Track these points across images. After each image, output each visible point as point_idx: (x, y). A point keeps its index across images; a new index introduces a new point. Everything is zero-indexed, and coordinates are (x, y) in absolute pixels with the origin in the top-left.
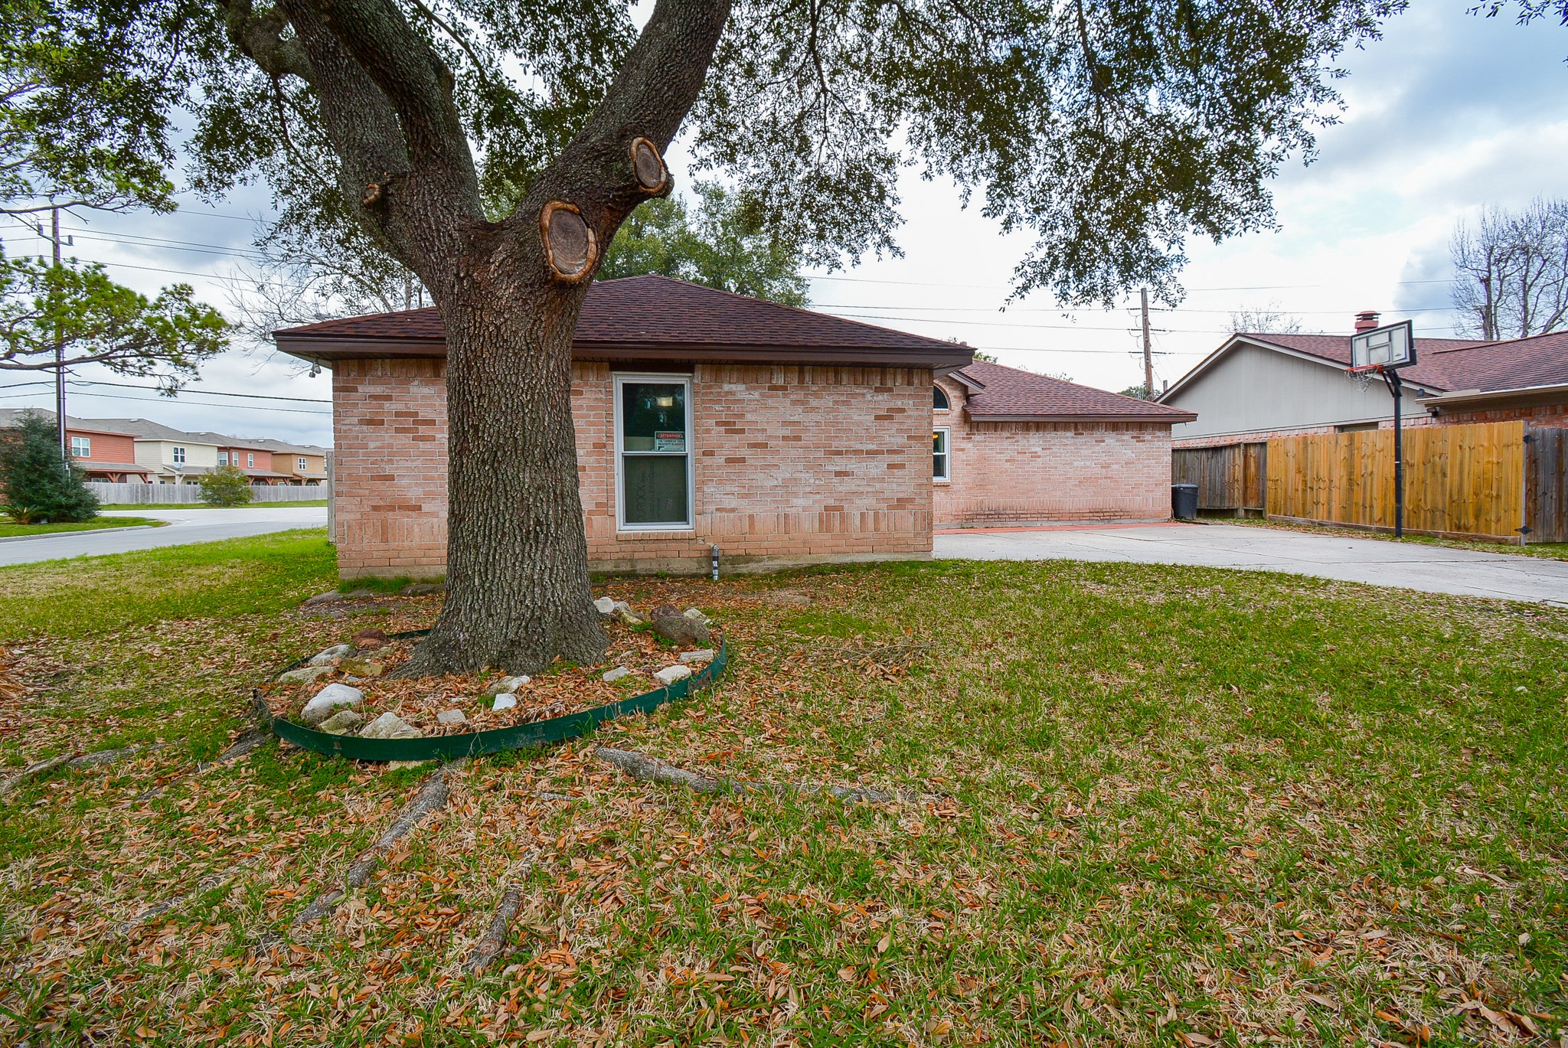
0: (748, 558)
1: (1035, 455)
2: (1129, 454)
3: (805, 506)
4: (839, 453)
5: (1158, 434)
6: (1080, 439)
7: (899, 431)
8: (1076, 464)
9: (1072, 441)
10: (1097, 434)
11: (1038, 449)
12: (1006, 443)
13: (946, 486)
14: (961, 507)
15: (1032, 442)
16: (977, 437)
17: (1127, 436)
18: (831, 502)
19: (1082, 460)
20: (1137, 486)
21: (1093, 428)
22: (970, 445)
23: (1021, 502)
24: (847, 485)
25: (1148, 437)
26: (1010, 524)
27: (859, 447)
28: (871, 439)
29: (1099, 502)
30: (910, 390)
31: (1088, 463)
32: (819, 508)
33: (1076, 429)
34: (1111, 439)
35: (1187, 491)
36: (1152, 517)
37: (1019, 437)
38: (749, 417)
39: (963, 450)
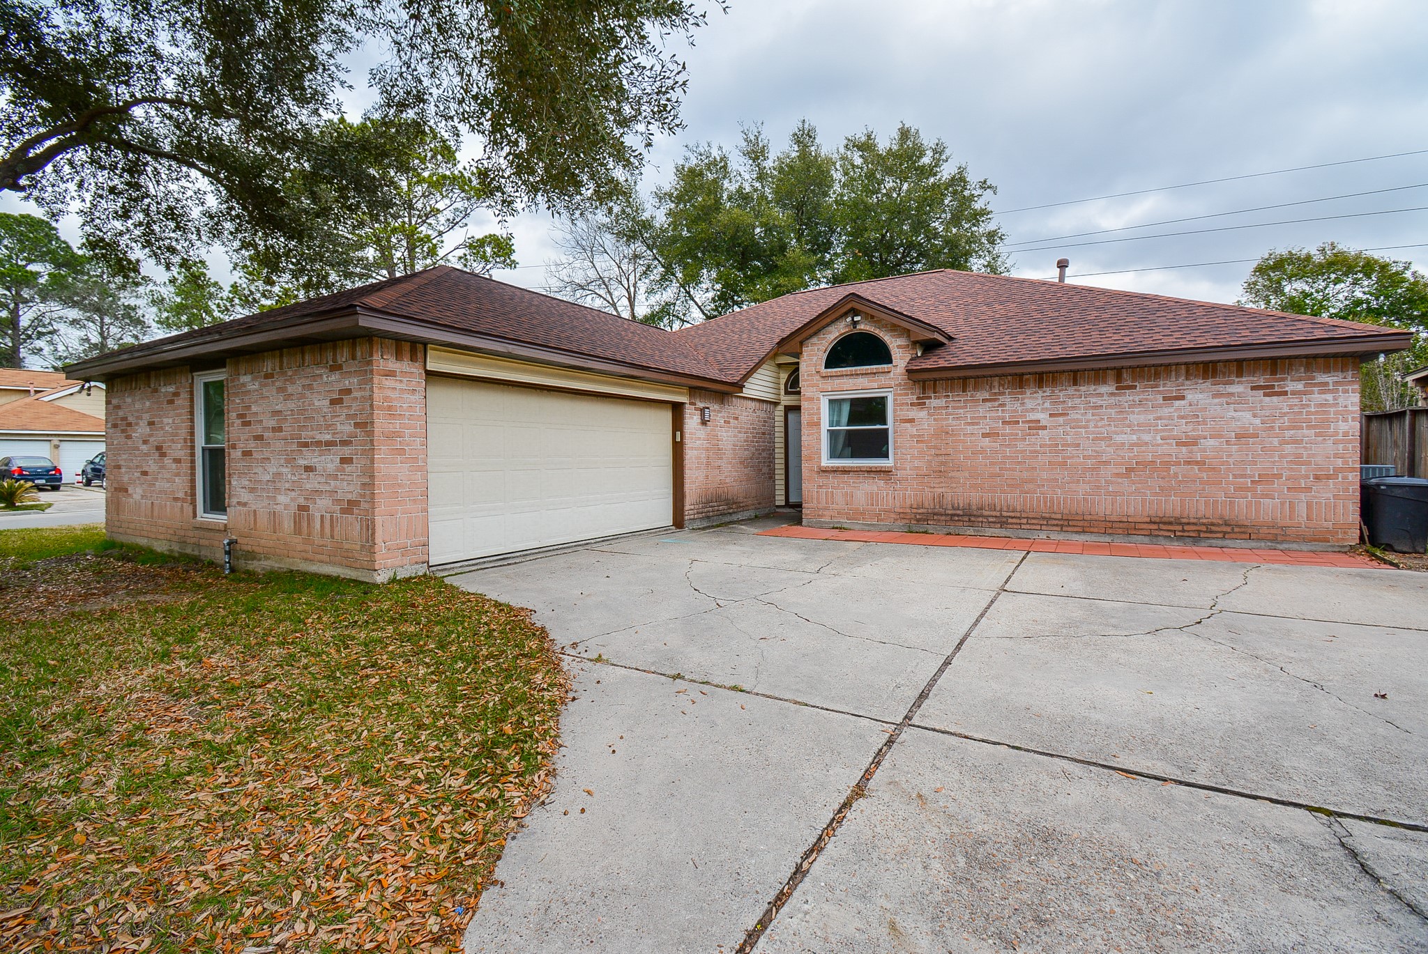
0: (252, 556)
1: (1036, 426)
2: (1246, 418)
3: (285, 502)
4: (306, 445)
5: (1321, 378)
6: (1128, 397)
7: (349, 416)
8: (1119, 438)
9: (1113, 400)
10: (1168, 386)
11: (1043, 417)
12: (982, 410)
13: (885, 473)
14: (908, 502)
15: (1030, 404)
16: (934, 402)
17: (1239, 388)
18: (302, 501)
19: (1133, 432)
20: (1265, 479)
21: (1157, 376)
22: (923, 414)
23: (1012, 499)
24: (312, 483)
25: (1291, 386)
26: (990, 532)
27: (319, 437)
28: (328, 427)
29: (1171, 506)
30: (352, 366)
31: (1146, 437)
32: (293, 509)
33: (1119, 378)
34: (1199, 395)
35: (1397, 492)
36: (1306, 540)
37: (1006, 399)
38: (254, 409)
39: (911, 421)
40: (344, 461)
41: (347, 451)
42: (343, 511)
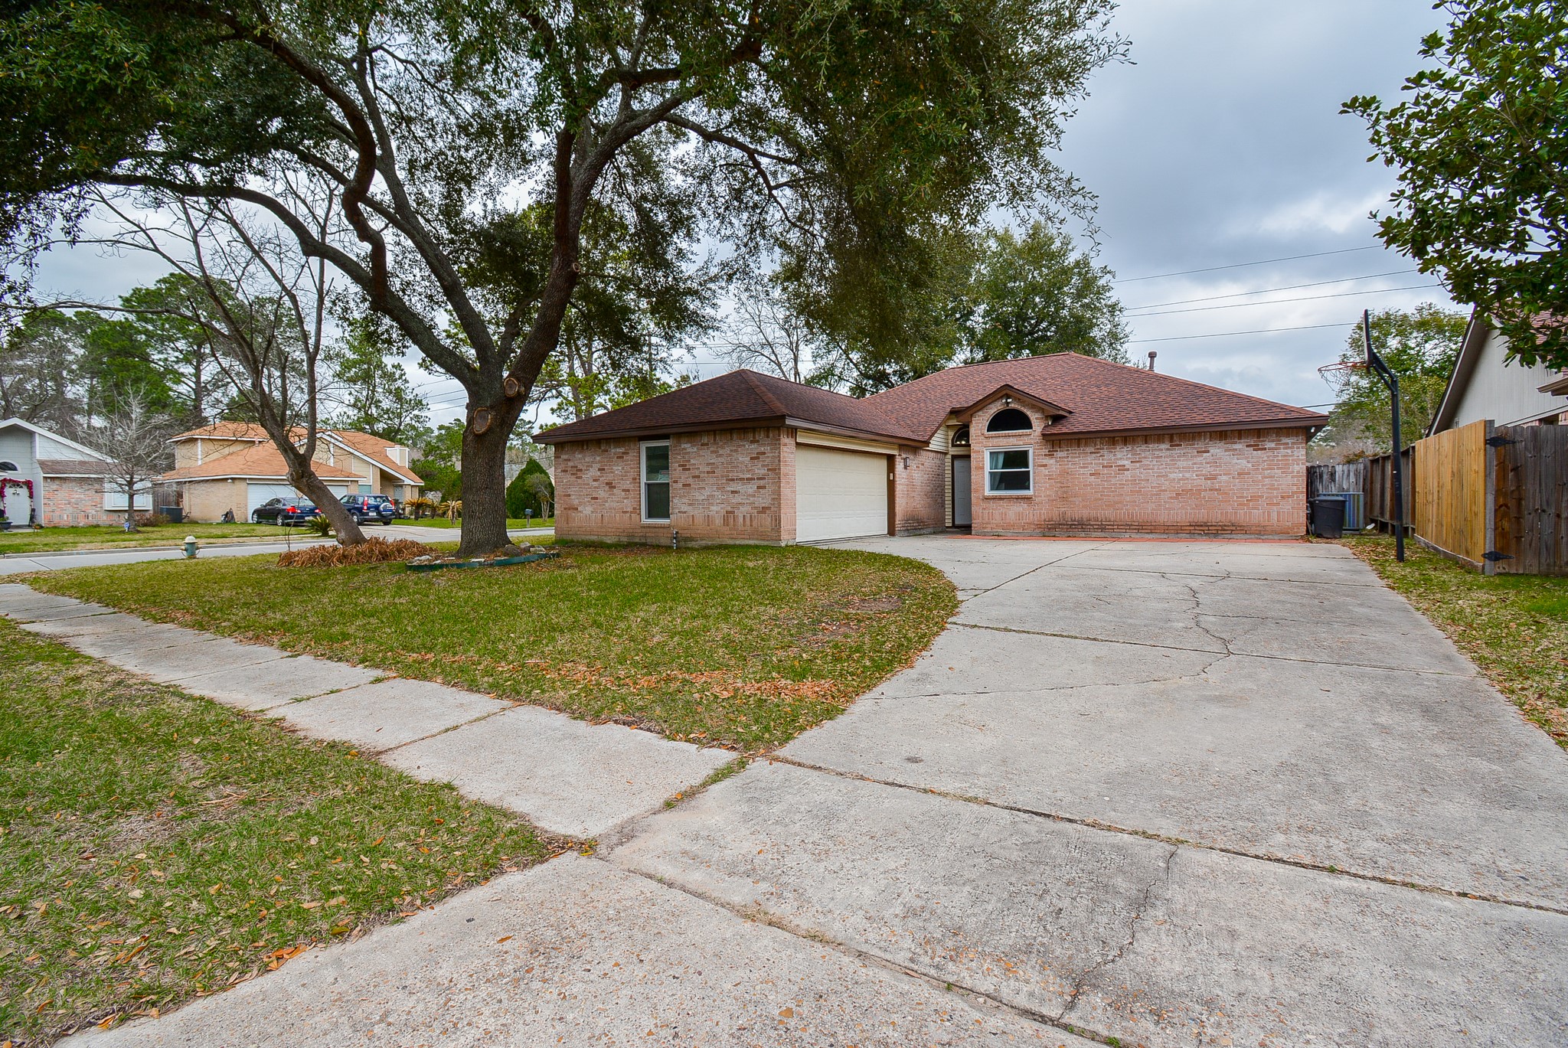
0: (691, 539)
1: (1123, 469)
2: (1243, 464)
3: (717, 510)
4: (733, 480)
5: (1285, 440)
6: (1177, 451)
7: (763, 466)
8: (1172, 476)
9: (1168, 453)
10: (1200, 445)
11: (1127, 463)
12: (1090, 459)
13: (1028, 499)
14: (1043, 518)
15: (1119, 455)
16: (1060, 454)
17: (1239, 446)
18: (729, 509)
19: (1180, 472)
20: (1255, 498)
21: (1193, 439)
22: (1052, 461)
23: (1109, 514)
24: (737, 499)
25: (1269, 445)
26: (1094, 534)
27: (742, 476)
28: (748, 471)
29: (1202, 516)
30: (767, 441)
31: (1187, 475)
32: (723, 512)
33: (1171, 440)
34: (1218, 450)
35: (1324, 504)
36: (1277, 533)
37: (1105, 452)
38: (692, 461)
39: (1045, 466)
40: (758, 487)
41: (762, 483)
42: (758, 512)
